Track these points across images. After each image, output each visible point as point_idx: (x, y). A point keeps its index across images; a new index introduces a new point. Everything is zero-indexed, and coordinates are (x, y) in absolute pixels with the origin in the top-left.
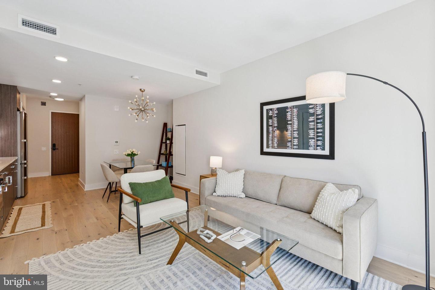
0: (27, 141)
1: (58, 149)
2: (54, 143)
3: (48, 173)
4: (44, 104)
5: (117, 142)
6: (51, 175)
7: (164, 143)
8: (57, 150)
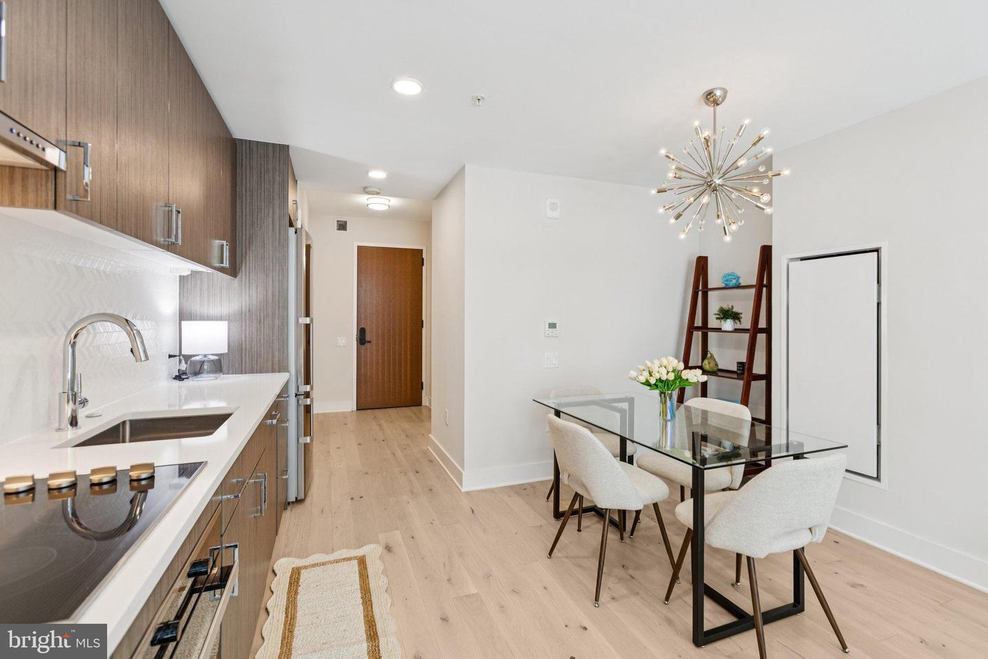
0: (312, 320)
1: (370, 342)
2: (363, 326)
3: (350, 405)
4: (342, 226)
5: (552, 326)
6: (355, 408)
7: (698, 328)
8: (367, 345)
